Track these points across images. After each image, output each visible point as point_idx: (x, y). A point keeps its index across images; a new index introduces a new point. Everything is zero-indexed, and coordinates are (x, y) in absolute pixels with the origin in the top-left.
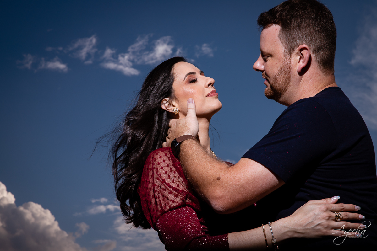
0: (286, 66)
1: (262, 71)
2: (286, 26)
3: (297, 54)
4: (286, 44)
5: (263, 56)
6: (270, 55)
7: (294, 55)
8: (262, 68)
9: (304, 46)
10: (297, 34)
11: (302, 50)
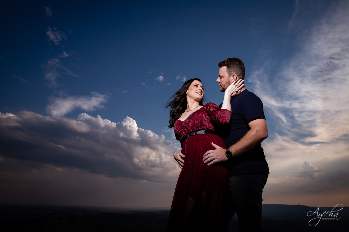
0: (228, 81)
1: (219, 83)
2: (228, 67)
3: (232, 77)
4: (229, 73)
5: (220, 77)
6: (223, 77)
7: (231, 77)
8: (219, 81)
9: (235, 74)
10: (232, 70)
11: (234, 75)
